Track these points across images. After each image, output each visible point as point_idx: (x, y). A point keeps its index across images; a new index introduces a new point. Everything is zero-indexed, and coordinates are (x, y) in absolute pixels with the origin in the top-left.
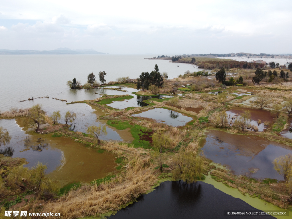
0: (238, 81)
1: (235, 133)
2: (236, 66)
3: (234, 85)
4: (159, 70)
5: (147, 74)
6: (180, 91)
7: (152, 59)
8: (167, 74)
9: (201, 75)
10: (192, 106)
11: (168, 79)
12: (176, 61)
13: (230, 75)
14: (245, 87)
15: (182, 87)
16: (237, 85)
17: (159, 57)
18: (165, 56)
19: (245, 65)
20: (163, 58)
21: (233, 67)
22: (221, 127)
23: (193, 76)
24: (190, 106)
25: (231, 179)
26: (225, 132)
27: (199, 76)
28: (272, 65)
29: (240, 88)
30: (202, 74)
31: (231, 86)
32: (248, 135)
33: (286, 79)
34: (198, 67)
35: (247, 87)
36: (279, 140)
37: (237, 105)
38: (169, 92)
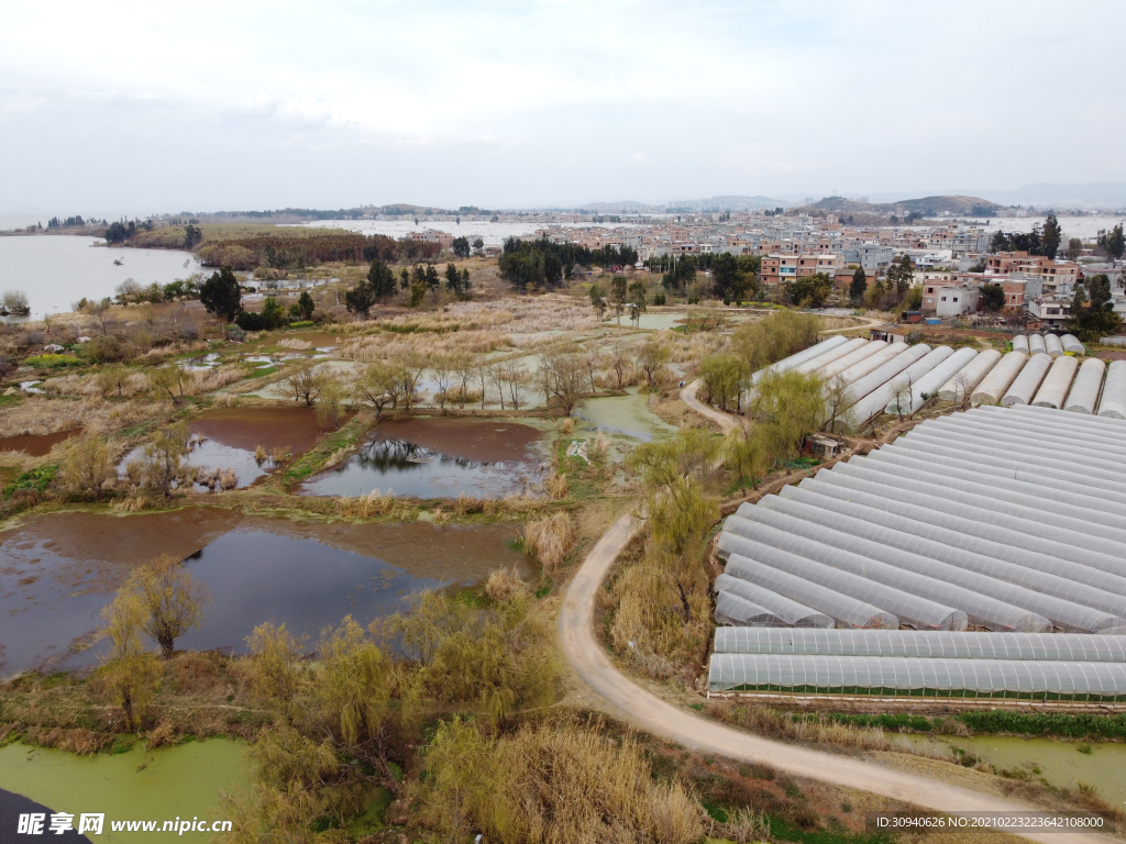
0: (295, 312)
2: (341, 253)
3: (280, 326)
6: (31, 368)
7: (18, 232)
8: (23, 298)
9: (183, 297)
10: (33, 430)
11: (34, 319)
12: (126, 242)
14: (321, 331)
15: (49, 351)
16: (292, 324)
17: (54, 223)
18: (84, 219)
19: (369, 249)
20: (74, 229)
21: (331, 259)
22: (89, 500)
23: (147, 302)
27: (175, 299)
28: (461, 246)
29: (290, 337)
30: (186, 293)
31: (263, 332)
32: (181, 508)
33: (464, 291)
34: (203, 265)
35: (326, 329)
36: (278, 506)
37: (229, 400)
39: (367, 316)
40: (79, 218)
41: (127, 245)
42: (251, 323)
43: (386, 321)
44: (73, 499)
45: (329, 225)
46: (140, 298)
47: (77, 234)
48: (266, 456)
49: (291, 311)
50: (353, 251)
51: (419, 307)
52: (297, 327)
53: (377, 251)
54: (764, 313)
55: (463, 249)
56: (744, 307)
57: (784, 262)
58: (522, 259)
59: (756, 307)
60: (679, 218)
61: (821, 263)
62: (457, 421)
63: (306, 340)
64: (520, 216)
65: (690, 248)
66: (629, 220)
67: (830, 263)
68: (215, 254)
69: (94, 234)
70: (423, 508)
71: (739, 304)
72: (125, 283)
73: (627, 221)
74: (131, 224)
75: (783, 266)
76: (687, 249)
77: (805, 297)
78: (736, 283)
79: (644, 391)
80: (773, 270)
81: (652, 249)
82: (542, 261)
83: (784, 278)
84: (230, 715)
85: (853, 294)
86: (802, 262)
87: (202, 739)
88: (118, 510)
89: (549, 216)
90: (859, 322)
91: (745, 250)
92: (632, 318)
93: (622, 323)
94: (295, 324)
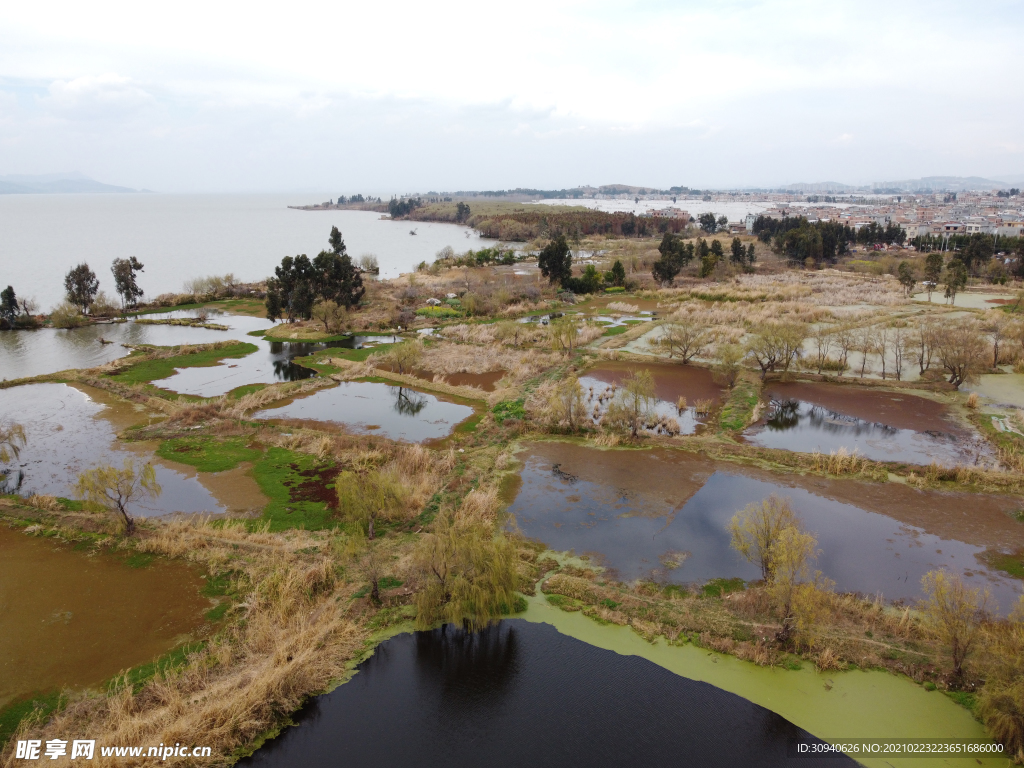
0: (609, 278)
1: (610, 445)
2: (602, 227)
3: (597, 291)
4: (344, 247)
5: (302, 261)
6: (423, 318)
7: (316, 207)
8: (375, 260)
9: (491, 263)
10: (467, 369)
11: (381, 277)
12: (406, 216)
13: (585, 257)
14: (632, 296)
15: (431, 304)
16: (607, 289)
17: (342, 200)
18: (364, 197)
19: (627, 224)
20: (357, 205)
21: (592, 233)
22: (567, 432)
23: (465, 266)
24: (461, 369)
25: (609, 596)
26: (581, 444)
27: (485, 264)
28: (708, 221)
29: (617, 300)
30: (493, 260)
31: (588, 295)
32: (651, 448)
34: (481, 236)
35: (639, 295)
37: (607, 353)
38: (387, 325)
39: (671, 284)
41: (407, 219)
42: (577, 287)
43: (694, 290)
46: (459, 263)
47: (362, 209)
49: (606, 277)
50: (611, 226)
51: (711, 277)
52: (612, 292)
55: (710, 226)
62: (843, 387)
63: (633, 304)
65: (955, 228)
66: (843, 200)
68: (493, 227)
69: (375, 209)
70: (890, 471)
72: (445, 249)
76: (952, 229)
79: (1021, 370)
81: (913, 228)
82: (820, 238)
91: (1022, 231)
94: (611, 289)
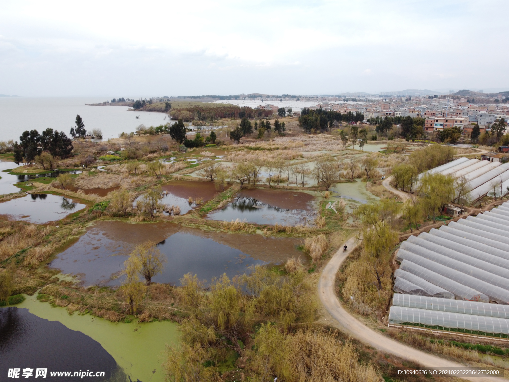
2: (229, 114)
3: (201, 146)
6: (102, 161)
7: (100, 105)
12: (141, 109)
14: (217, 149)
16: (207, 145)
18: (125, 99)
20: (122, 103)
21: (225, 117)
25: (66, 294)
26: (125, 221)
27: (159, 133)
29: (206, 151)
30: (164, 131)
31: (195, 148)
32: (157, 222)
33: (282, 132)
34: (171, 119)
35: (221, 148)
36: (197, 224)
37: (179, 177)
38: (79, 165)
39: (238, 142)
40: (123, 99)
41: (141, 110)
42: (190, 144)
43: (247, 145)
44: (115, 215)
45: (225, 102)
46: (145, 133)
47: (122, 106)
48: (193, 202)
49: (207, 139)
50: (234, 114)
51: (262, 139)
52: (209, 146)
53: (245, 114)
54: (426, 145)
55: (283, 113)
56: (415, 142)
57: (437, 121)
58: (310, 118)
59: (422, 142)
60: (385, 100)
61: (456, 122)
62: (276, 190)
63: (212, 152)
64: (309, 99)
65: (390, 114)
66: (361, 101)
67: (461, 122)
68: (177, 115)
69: (129, 105)
70: (259, 228)
71: (413, 141)
72: (140, 126)
73: (360, 101)
74: (143, 101)
75: (437, 123)
76: (388, 114)
77: (447, 138)
78: (412, 131)
79: (364, 180)
80: (432, 125)
81: (371, 114)
82: (319, 119)
83: (437, 129)
84: (172, 312)
85: (472, 138)
86: (447, 121)
87: (160, 321)
88: (132, 221)
89: (323, 98)
90: (475, 151)
91: (417, 115)
92: (361, 146)
93: (355, 148)
